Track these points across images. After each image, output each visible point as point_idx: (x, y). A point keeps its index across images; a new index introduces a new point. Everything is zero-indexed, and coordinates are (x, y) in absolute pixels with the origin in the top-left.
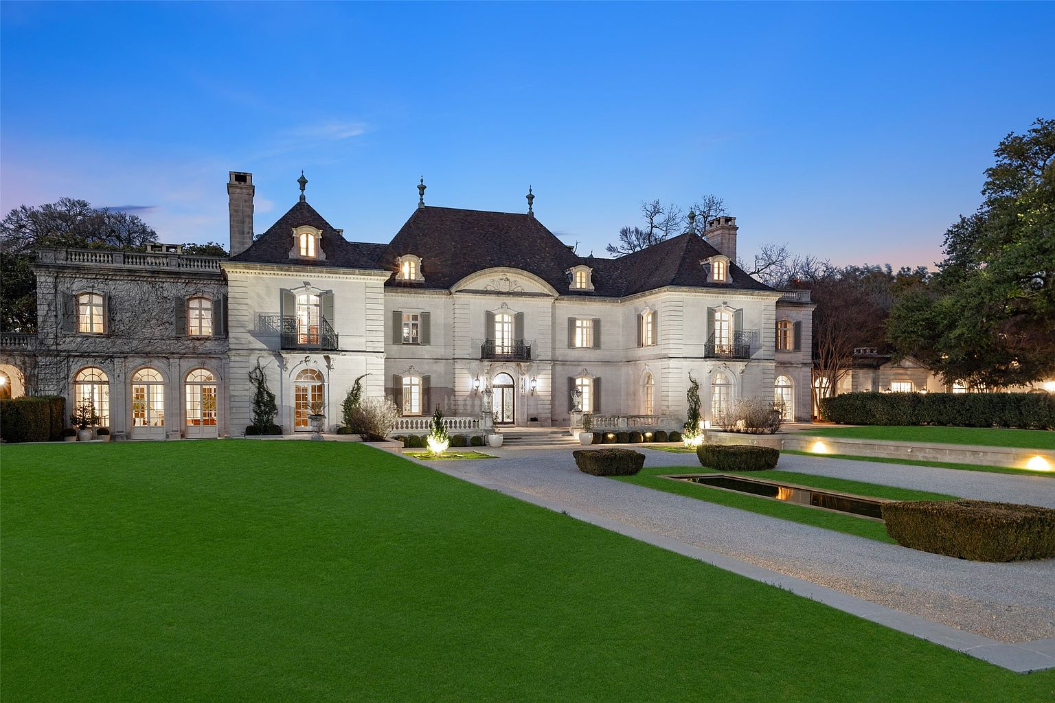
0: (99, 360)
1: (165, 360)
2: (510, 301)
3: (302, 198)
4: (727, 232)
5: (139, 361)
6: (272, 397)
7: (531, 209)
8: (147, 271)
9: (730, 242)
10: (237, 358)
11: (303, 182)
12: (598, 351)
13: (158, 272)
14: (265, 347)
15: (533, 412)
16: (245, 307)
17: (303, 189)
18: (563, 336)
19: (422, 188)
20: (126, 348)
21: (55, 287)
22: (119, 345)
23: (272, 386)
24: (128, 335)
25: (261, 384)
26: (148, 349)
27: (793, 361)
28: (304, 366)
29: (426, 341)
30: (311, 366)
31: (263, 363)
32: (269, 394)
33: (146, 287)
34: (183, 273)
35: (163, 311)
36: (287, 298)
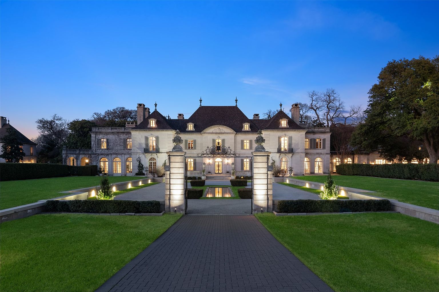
0: (105, 156)
1: (121, 155)
2: (220, 136)
3: (156, 109)
4: (296, 109)
5: (115, 156)
6: (143, 166)
7: (236, 104)
8: (116, 132)
9: (297, 112)
10: (134, 155)
11: (156, 105)
12: (251, 150)
13: (119, 132)
14: (141, 152)
15: (228, 170)
16: (136, 141)
17: (156, 107)
18: (239, 146)
19: (201, 101)
20: (112, 152)
21: (96, 137)
22: (110, 152)
23: (143, 162)
24: (112, 149)
25: (140, 162)
26: (117, 152)
27: (322, 153)
28: (151, 157)
29: (195, 148)
30: (153, 157)
31: (140, 156)
32: (142, 164)
33: (116, 136)
34: (125, 132)
35: (120, 142)
36: (147, 139)
